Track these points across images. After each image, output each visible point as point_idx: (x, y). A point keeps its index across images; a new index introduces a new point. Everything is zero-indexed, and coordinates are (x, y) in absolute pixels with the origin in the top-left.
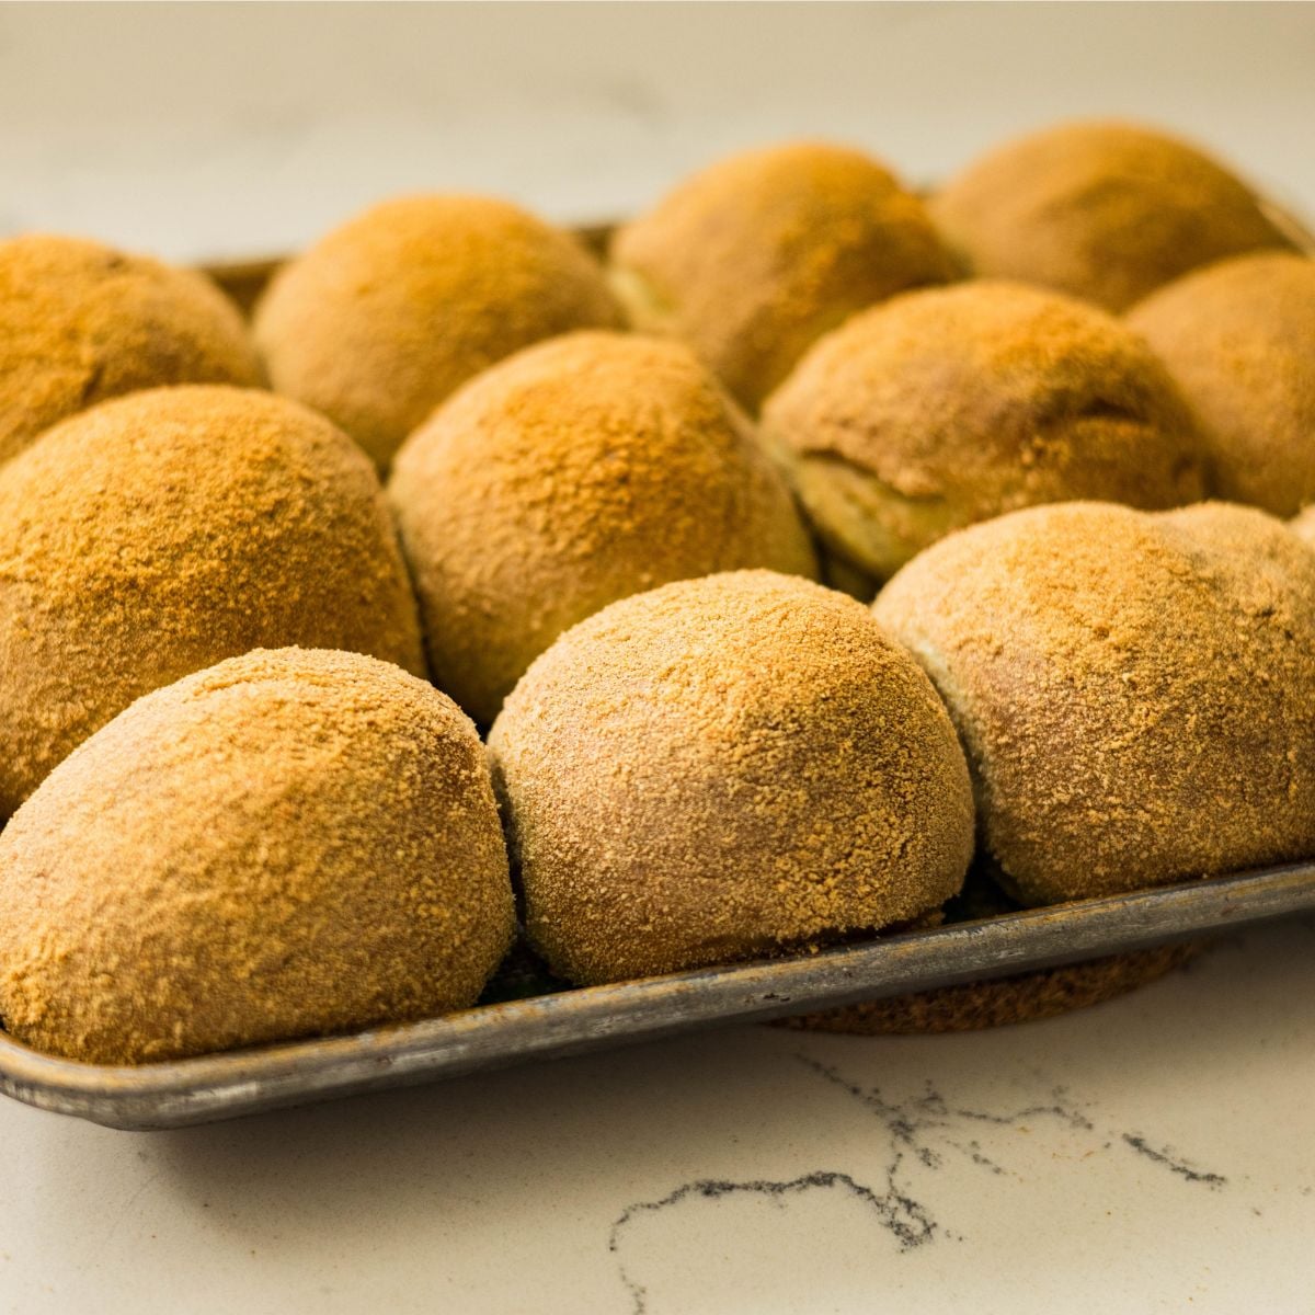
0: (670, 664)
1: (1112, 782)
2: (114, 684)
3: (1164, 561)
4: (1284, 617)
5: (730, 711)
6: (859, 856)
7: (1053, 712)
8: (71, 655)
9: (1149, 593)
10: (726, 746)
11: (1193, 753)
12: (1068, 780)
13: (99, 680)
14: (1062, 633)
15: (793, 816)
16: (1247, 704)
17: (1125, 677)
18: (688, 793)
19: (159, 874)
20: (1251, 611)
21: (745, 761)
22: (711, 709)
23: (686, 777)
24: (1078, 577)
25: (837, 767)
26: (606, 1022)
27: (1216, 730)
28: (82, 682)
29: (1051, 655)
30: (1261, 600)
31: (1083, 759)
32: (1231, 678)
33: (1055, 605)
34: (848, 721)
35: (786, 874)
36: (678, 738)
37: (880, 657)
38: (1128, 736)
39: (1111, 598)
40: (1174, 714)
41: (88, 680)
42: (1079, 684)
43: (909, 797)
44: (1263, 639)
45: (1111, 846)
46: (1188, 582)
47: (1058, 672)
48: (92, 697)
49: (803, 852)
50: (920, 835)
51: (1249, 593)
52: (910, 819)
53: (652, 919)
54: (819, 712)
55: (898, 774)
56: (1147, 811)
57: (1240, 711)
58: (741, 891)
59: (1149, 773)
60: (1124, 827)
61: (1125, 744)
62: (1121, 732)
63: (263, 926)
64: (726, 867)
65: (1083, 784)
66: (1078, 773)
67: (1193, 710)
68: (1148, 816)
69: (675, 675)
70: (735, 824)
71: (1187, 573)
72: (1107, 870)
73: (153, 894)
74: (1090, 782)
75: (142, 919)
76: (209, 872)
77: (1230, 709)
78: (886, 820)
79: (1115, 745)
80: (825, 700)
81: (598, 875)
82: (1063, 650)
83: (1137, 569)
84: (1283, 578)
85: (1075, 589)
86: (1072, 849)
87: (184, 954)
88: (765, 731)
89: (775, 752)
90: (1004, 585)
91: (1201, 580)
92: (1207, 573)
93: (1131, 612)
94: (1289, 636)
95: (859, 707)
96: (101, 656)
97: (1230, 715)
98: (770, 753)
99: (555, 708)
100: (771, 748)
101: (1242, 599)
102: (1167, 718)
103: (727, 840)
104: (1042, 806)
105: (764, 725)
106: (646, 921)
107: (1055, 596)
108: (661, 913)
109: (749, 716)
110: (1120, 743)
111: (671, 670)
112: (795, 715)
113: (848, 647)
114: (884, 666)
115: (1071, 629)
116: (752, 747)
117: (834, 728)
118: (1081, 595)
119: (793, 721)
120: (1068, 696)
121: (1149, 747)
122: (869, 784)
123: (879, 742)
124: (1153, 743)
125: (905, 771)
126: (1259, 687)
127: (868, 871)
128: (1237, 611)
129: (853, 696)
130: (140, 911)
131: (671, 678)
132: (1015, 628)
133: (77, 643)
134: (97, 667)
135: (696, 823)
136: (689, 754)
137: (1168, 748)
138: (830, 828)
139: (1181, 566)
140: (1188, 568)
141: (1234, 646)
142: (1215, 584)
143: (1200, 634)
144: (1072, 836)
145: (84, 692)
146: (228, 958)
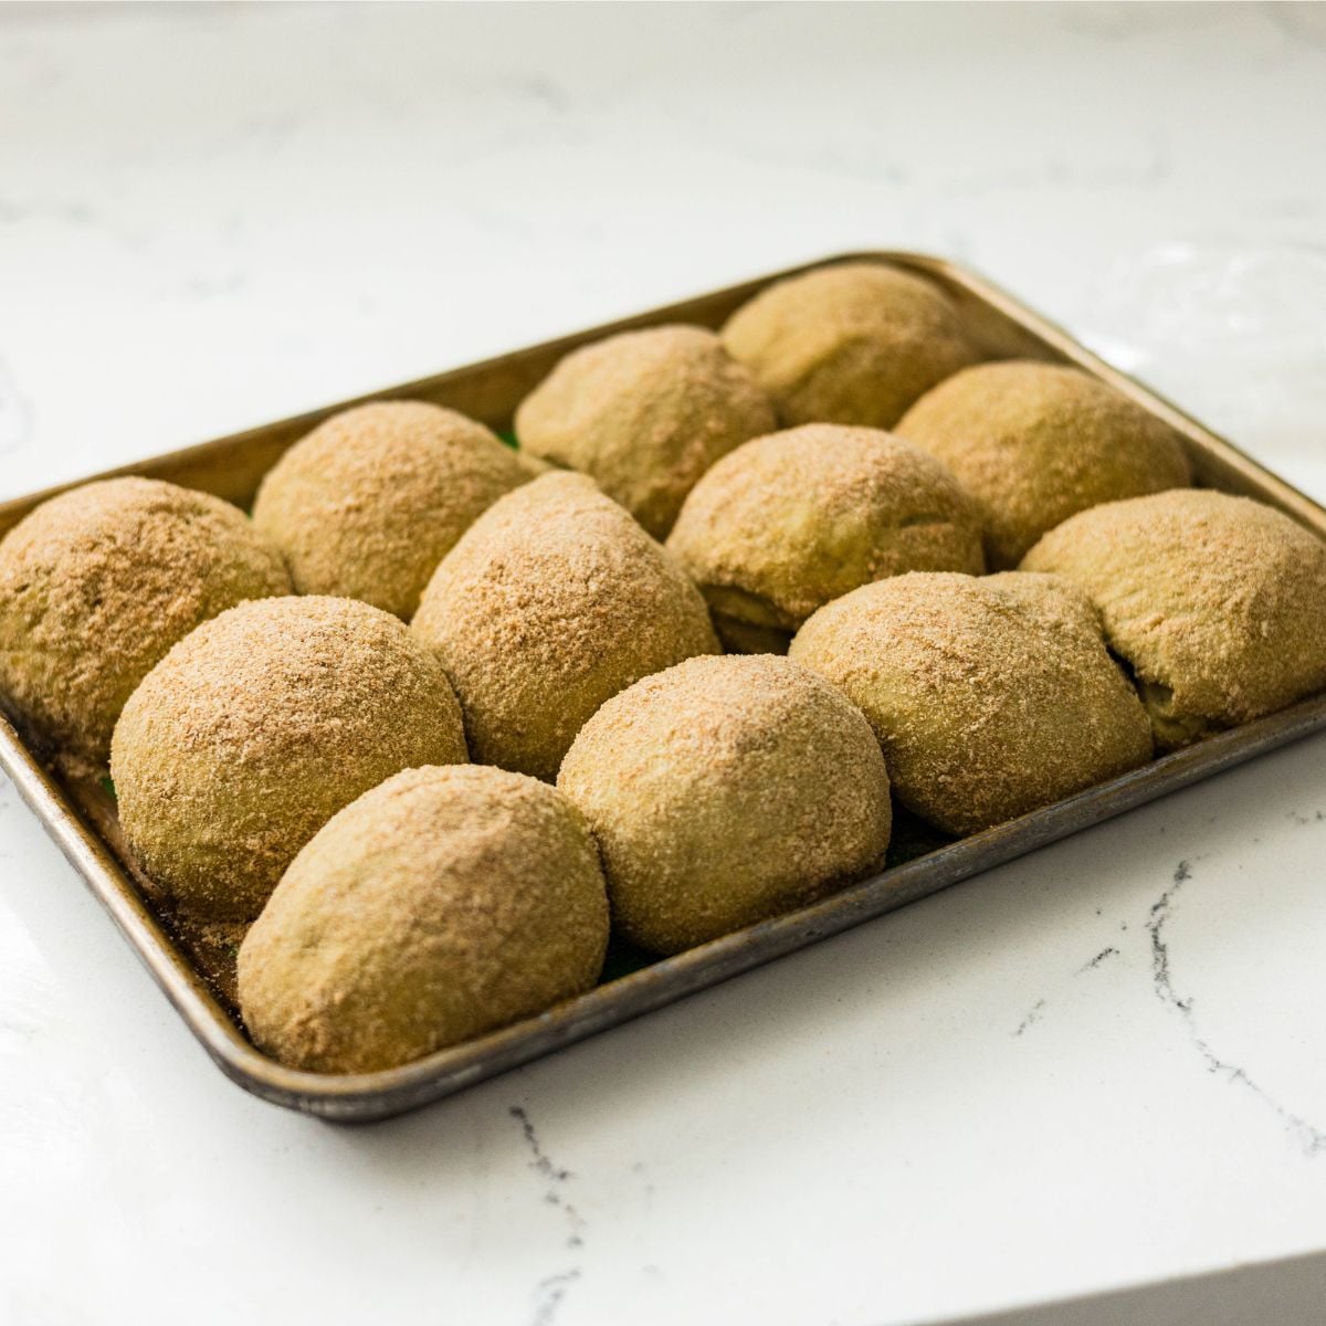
0: (671, 728)
1: (976, 755)
2: (299, 816)
3: (980, 598)
4: (1070, 626)
5: (725, 745)
6: (838, 823)
7: (924, 711)
8: (266, 796)
9: (973, 622)
10: (730, 770)
11: (1029, 726)
12: (944, 757)
13: (288, 814)
14: (922, 656)
15: (790, 806)
16: (1058, 688)
17: (972, 680)
18: (713, 810)
19: (408, 926)
20: (1046, 625)
21: (746, 777)
22: (711, 748)
23: (708, 799)
24: (922, 619)
25: (808, 765)
26: (704, 973)
27: (1040, 708)
28: (276, 815)
29: (915, 672)
30: (1052, 618)
31: (952, 741)
32: (1044, 672)
33: (911, 637)
34: (804, 731)
35: (796, 848)
36: (694, 774)
37: (810, 682)
38: (982, 720)
39: (949, 630)
40: (1011, 701)
41: (280, 814)
42: (940, 689)
43: (859, 777)
44: (1058, 643)
45: (982, 797)
46: (999, 611)
47: (923, 683)
48: (284, 826)
49: (803, 830)
50: (873, 802)
51: (1043, 614)
52: (864, 791)
53: (709, 904)
54: (784, 730)
55: (847, 762)
56: (1003, 772)
57: (1055, 693)
58: (769, 869)
59: (1000, 746)
60: (988, 783)
61: (981, 727)
62: (976, 719)
63: (485, 952)
64: (754, 854)
65: (955, 758)
66: (951, 751)
67: (1022, 696)
68: (1005, 775)
69: (678, 734)
70: (752, 823)
71: (998, 605)
72: (982, 812)
73: (407, 942)
74: (960, 756)
75: (401, 961)
76: (444, 920)
77: (1047, 693)
78: (849, 796)
79: (973, 728)
80: (785, 721)
81: (663, 887)
82: (923, 667)
83: (962, 608)
84: (1063, 600)
85: (922, 626)
86: (956, 801)
87: (435, 981)
88: (753, 753)
89: (764, 765)
90: (869, 630)
91: (1009, 609)
92: (1012, 603)
93: (964, 637)
94: (1075, 639)
95: (808, 719)
96: (288, 795)
97: (1048, 697)
98: (761, 767)
99: (595, 783)
100: (761, 763)
101: (1040, 618)
102: (1006, 704)
103: (751, 835)
104: (930, 777)
105: (752, 749)
106: (705, 908)
107: (909, 631)
108: (716, 900)
109: (739, 745)
110: (977, 726)
111: (673, 733)
112: (769, 736)
113: (787, 681)
114: (815, 689)
115: (926, 653)
116: (748, 766)
117: (797, 738)
118: (927, 630)
119: (769, 740)
120: (933, 699)
121: (998, 727)
122: (832, 773)
123: (830, 742)
124: (1000, 723)
125: (851, 759)
126: (1064, 675)
127: (848, 833)
128: (1037, 626)
129: (802, 714)
130: (399, 956)
131: (675, 737)
132: (884, 657)
133: (268, 788)
134: (286, 803)
135: (725, 830)
136: (707, 783)
137: (1012, 724)
138: (815, 808)
139: (992, 600)
140: (999, 601)
141: (1041, 650)
142: (1019, 610)
143: (1015, 645)
144: (953, 793)
145: (277, 823)
146: (466, 978)
